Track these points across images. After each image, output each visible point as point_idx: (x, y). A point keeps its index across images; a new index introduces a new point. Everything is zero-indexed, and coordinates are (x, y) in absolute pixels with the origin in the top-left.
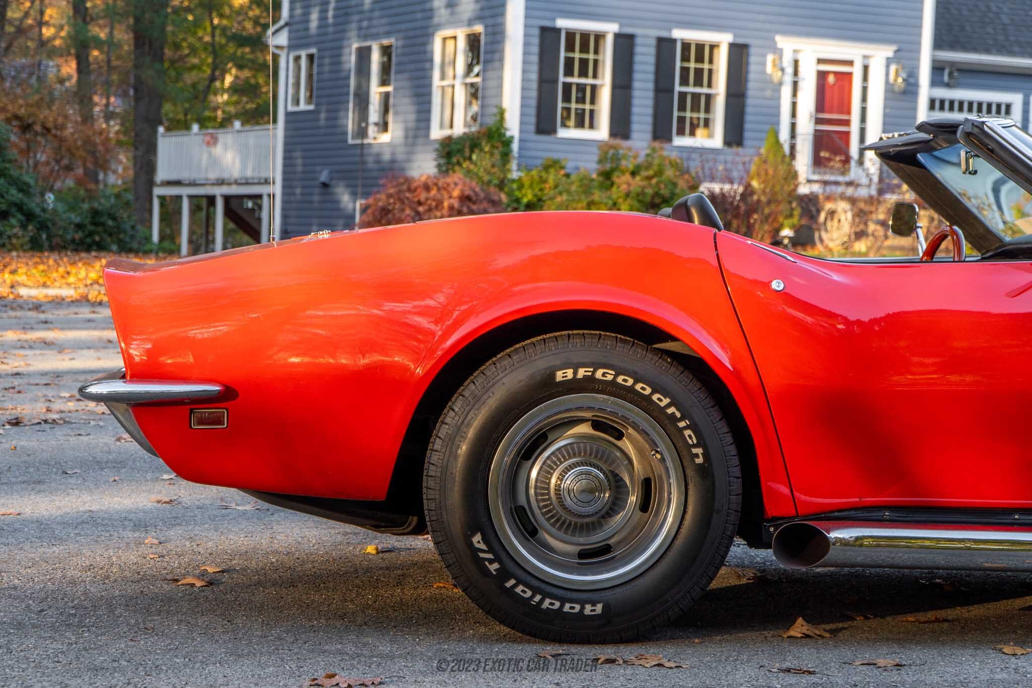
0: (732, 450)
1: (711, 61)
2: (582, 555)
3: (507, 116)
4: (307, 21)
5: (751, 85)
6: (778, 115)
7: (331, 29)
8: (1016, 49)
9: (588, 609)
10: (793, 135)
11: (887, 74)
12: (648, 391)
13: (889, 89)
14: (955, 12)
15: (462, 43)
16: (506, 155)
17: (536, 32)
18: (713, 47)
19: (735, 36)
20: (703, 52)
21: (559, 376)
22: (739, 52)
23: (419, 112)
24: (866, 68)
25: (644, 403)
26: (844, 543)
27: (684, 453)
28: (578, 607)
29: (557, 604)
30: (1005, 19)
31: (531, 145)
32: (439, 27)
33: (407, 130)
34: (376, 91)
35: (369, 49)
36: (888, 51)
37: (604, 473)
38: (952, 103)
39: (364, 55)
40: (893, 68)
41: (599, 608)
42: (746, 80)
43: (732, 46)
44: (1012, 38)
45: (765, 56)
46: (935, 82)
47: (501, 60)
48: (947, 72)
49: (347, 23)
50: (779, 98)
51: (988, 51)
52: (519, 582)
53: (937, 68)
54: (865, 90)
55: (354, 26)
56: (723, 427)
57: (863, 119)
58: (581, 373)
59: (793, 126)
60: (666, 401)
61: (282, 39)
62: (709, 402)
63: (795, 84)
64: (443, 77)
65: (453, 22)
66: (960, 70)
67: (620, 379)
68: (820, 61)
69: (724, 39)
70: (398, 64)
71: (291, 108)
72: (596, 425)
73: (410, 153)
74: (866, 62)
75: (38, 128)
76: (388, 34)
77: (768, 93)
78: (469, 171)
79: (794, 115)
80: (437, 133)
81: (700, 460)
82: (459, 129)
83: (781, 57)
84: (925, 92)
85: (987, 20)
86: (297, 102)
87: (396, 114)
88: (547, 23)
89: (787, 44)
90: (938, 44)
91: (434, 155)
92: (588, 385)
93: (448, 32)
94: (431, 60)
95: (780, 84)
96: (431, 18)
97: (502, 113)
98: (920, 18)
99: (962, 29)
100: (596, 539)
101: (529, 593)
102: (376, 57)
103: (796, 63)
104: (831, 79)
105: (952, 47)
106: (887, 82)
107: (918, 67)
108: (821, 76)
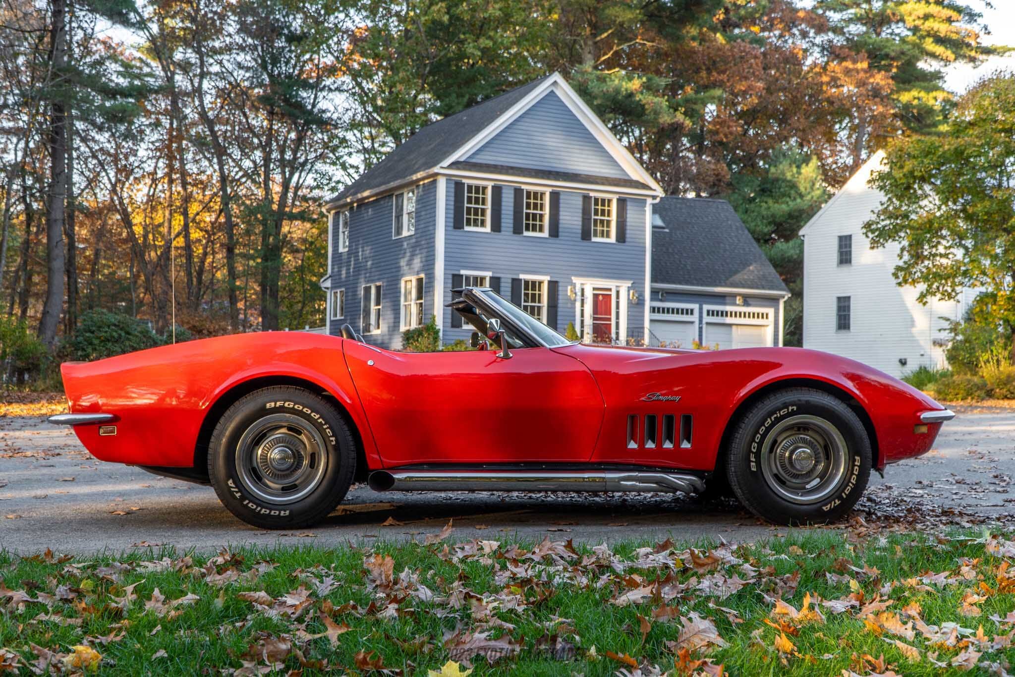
0: (350, 438)
1: (540, 290)
2: (283, 489)
3: (436, 319)
4: (341, 275)
5: (560, 301)
6: (574, 316)
7: (351, 278)
9: (282, 513)
10: (582, 326)
11: (629, 295)
12: (309, 412)
13: (630, 303)
14: (663, 264)
15: (414, 283)
16: (436, 339)
17: (450, 277)
18: (540, 283)
19: (551, 277)
20: (535, 285)
21: (268, 406)
22: (553, 286)
23: (395, 318)
24: (618, 292)
25: (308, 417)
26: (399, 480)
27: (327, 440)
28: (277, 513)
29: (268, 511)
30: (689, 267)
31: (448, 333)
32: (403, 275)
33: (389, 327)
34: (373, 308)
35: (370, 287)
36: (629, 284)
37: (291, 450)
38: (663, 309)
39: (367, 290)
40: (631, 292)
41: (287, 513)
42: (558, 299)
43: (549, 282)
45: (566, 287)
46: (652, 299)
47: (433, 291)
48: (660, 294)
49: (360, 274)
50: (575, 308)
51: (680, 283)
52: (250, 501)
53: (654, 293)
54: (618, 303)
55: (363, 276)
56: (346, 428)
57: (618, 317)
58: (278, 404)
59: (582, 322)
60: (318, 416)
61: (328, 284)
62: (338, 416)
63: (583, 301)
64: (406, 300)
65: (410, 274)
66: (667, 293)
67: (296, 407)
68: (594, 289)
69: (546, 279)
70: (384, 294)
71: (332, 318)
72: (290, 429)
73: (390, 339)
74: (618, 289)
75: (205, 332)
76: (379, 280)
77: (569, 305)
78: (417, 347)
79: (582, 315)
80: (403, 328)
81: (334, 443)
82: (414, 325)
83: (575, 287)
84: (648, 304)
85: (680, 268)
86: (335, 315)
87: (384, 319)
88: (456, 273)
89: (577, 281)
90: (654, 279)
91: (401, 339)
92: (282, 409)
93: (408, 278)
94: (400, 292)
95: (575, 300)
96: (399, 271)
97: (434, 317)
98: (644, 267)
99: (667, 272)
100: (288, 481)
101: (255, 507)
102: (373, 291)
103: (583, 290)
104: (601, 298)
105: (662, 282)
106: (629, 299)
107: (644, 291)
108: (596, 296)
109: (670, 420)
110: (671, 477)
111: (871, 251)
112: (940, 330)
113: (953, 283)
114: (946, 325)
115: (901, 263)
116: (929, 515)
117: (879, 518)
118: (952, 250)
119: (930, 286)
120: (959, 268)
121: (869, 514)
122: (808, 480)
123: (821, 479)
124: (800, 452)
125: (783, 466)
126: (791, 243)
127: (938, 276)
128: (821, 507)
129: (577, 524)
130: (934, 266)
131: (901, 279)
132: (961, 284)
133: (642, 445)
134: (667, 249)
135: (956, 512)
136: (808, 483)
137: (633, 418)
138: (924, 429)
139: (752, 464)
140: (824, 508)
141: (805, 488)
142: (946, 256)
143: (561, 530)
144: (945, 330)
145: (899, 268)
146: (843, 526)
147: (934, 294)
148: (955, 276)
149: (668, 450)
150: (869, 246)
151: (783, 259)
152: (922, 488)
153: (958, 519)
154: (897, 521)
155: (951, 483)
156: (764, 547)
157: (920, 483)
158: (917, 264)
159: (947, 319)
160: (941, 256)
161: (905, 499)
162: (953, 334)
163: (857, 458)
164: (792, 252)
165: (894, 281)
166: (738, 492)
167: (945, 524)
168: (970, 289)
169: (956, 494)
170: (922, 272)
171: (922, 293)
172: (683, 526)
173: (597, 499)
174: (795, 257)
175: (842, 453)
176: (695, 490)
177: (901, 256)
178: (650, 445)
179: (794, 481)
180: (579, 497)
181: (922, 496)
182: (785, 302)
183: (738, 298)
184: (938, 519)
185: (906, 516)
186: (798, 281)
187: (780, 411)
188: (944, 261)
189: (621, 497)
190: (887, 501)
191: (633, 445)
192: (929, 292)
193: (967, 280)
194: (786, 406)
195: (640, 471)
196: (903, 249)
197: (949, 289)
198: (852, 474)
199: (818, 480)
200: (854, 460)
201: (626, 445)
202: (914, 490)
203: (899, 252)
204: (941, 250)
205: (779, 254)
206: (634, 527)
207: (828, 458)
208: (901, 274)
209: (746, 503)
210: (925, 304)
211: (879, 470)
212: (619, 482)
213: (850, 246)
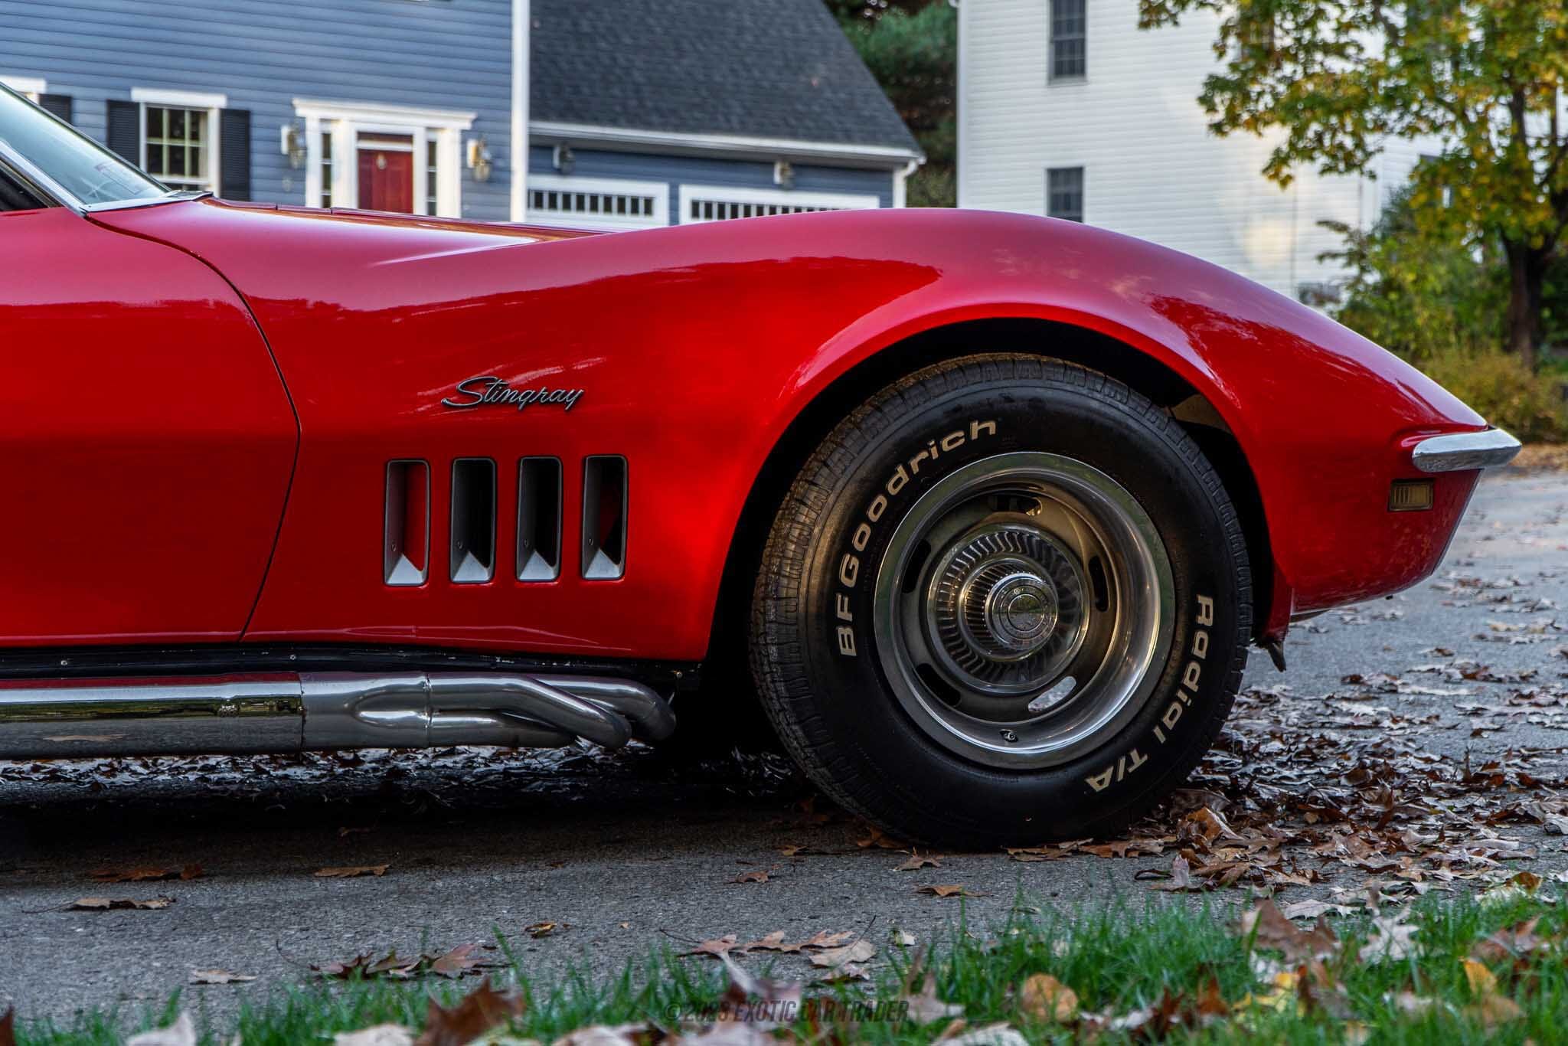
1: (195, 137)
5: (258, 171)
8: (655, 119)
11: (464, 154)
13: (467, 177)
14: (565, 66)
18: (196, 113)
19: (230, 99)
20: (181, 122)
22: (236, 123)
30: (638, 76)
36: (463, 121)
38: (567, 197)
40: (472, 146)
42: (249, 164)
43: (225, 113)
44: (649, 104)
45: (278, 128)
46: (534, 168)
48: (556, 153)
51: (614, 122)
53: (539, 148)
54: (432, 178)
63: (327, 170)
66: (576, 150)
68: (362, 136)
69: (214, 103)
74: (432, 136)
77: (284, 182)
83: (302, 130)
84: (521, 181)
85: (612, 78)
89: (311, 111)
90: (537, 110)
95: (304, 169)
98: (509, 73)
99: (577, 90)
103: (327, 138)
104: (381, 162)
105: (563, 116)
106: (464, 166)
107: (509, 145)
108: (365, 157)
109: (544, 476)
110: (547, 690)
111: (1143, 33)
112: (1321, 258)
113: (1360, 125)
114: (1337, 242)
115: (1222, 69)
116: (1429, 792)
117: (1267, 807)
118: (1354, 35)
119: (1299, 132)
120: (1374, 82)
121: (1235, 793)
122: (1035, 683)
123: (1081, 679)
124: (1010, 587)
125: (950, 636)
126: (922, 19)
127: (1320, 105)
128: (1079, 783)
129: (197, 875)
130: (1308, 76)
131: (1220, 115)
132: (1381, 126)
133: (439, 573)
134: (575, 24)
135: (1511, 775)
136: (1034, 694)
137: (407, 474)
138: (1419, 497)
139: (844, 632)
140: (1093, 782)
141: (1025, 714)
142: (1339, 50)
143: (127, 905)
144: (1334, 256)
145: (1216, 84)
146: (1154, 845)
147: (1307, 155)
148: (1363, 104)
149: (537, 588)
150: (1136, 17)
151: (901, 63)
152: (1366, 699)
153: (1526, 802)
154: (1330, 815)
155: (1449, 680)
156: (916, 987)
157: (1356, 680)
158: (1264, 71)
159: (1342, 228)
160: (1327, 49)
161: (1333, 735)
162: (1354, 271)
163: (1205, 601)
164: (925, 42)
165: (1202, 118)
166: (792, 733)
167: (1490, 824)
168: (1405, 141)
169: (1476, 713)
170: (1275, 96)
171: (1278, 151)
172: (593, 868)
173: (298, 772)
174: (935, 55)
175: (1153, 588)
176: (639, 729)
177: (1221, 50)
178: (471, 572)
179: (988, 687)
180: (236, 767)
181: (1376, 725)
182: (909, 179)
183: (778, 168)
184: (1459, 804)
185: (1356, 800)
186: (943, 126)
187: (939, 436)
188: (1336, 65)
189: (384, 761)
190: (1276, 746)
191: (405, 574)
192: (1297, 150)
193: (1394, 115)
194: (959, 419)
195: (432, 670)
196: (1225, 31)
197: (1349, 142)
198: (1188, 657)
199: (1068, 683)
200: (1196, 609)
201: (382, 576)
202: (1345, 706)
203: (1216, 36)
204: (1326, 32)
205: (891, 48)
206: (411, 880)
207: (1102, 604)
208: (1222, 100)
209: (817, 773)
210: (1285, 182)
211: (1270, 641)
212: (352, 712)
213: (1082, 26)
